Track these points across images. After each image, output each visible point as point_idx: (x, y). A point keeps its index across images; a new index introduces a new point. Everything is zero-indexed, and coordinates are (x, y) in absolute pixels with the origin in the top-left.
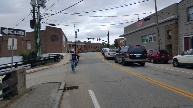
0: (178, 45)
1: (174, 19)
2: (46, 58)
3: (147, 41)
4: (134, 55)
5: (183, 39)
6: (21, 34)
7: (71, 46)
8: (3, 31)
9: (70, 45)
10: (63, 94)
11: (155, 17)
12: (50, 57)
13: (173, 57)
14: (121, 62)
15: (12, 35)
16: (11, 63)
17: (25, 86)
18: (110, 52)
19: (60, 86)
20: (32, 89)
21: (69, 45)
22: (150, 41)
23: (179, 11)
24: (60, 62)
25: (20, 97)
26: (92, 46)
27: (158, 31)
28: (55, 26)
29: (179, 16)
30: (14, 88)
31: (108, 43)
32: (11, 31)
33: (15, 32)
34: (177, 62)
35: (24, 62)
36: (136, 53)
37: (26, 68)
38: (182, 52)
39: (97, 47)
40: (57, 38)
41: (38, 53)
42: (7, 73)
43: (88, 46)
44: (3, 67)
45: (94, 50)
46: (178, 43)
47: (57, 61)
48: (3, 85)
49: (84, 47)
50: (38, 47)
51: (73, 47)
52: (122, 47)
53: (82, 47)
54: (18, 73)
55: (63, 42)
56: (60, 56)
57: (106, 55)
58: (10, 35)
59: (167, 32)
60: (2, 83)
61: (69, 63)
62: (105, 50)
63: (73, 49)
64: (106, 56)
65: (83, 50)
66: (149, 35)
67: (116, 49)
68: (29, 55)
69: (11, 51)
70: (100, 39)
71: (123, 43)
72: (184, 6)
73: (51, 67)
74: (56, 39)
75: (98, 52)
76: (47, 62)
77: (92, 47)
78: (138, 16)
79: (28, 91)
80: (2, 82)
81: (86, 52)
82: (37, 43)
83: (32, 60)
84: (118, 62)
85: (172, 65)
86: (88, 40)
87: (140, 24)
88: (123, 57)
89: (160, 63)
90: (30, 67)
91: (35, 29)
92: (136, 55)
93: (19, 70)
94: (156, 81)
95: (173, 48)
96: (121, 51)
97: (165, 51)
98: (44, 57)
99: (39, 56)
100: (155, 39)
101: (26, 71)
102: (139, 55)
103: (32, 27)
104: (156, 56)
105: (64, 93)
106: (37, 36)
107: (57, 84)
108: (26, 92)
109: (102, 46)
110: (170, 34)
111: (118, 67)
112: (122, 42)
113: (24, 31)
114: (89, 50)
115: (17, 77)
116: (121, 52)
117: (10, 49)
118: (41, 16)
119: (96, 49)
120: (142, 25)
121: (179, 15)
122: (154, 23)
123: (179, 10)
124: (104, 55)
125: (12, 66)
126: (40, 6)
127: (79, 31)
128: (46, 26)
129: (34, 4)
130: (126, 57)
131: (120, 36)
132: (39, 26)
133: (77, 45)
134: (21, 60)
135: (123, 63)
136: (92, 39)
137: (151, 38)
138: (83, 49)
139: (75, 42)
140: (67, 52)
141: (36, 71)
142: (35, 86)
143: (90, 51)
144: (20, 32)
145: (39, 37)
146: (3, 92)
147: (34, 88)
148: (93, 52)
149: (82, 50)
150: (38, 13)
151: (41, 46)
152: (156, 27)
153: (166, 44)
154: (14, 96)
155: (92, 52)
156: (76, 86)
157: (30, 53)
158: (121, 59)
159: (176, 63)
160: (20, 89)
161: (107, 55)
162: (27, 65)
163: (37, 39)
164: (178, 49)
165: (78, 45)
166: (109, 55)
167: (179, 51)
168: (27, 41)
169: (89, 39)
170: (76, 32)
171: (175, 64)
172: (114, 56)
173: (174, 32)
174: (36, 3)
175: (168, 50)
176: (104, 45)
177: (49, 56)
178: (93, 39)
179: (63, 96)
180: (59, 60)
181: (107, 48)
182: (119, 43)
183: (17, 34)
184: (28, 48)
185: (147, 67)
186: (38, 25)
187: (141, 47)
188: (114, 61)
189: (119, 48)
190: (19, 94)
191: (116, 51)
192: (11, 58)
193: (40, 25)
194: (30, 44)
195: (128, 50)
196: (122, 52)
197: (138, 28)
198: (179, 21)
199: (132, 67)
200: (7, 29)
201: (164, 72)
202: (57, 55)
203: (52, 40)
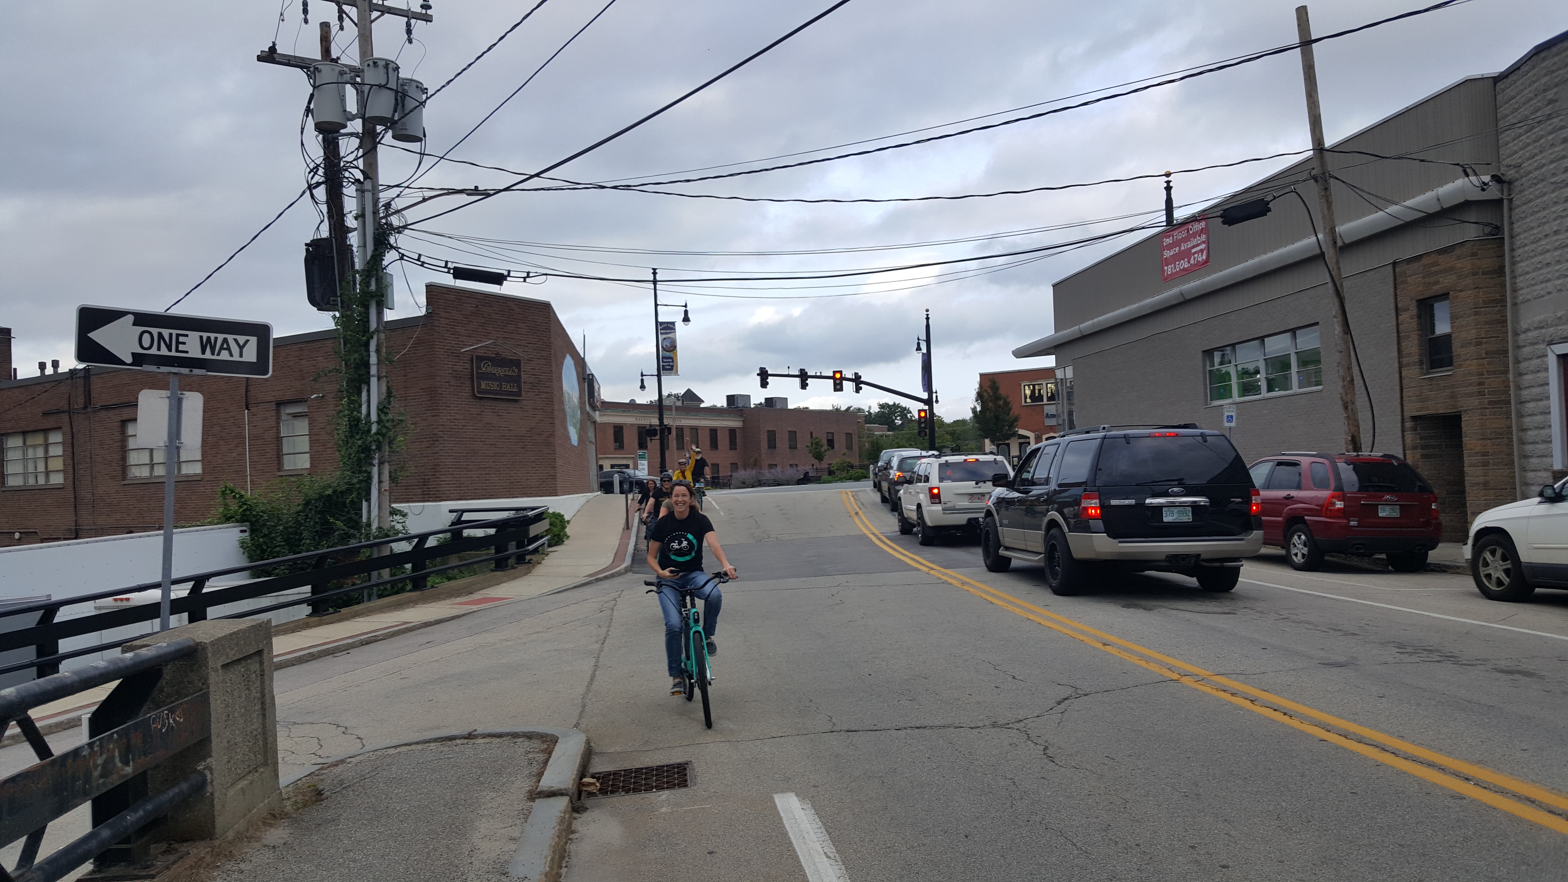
0: (1509, 418)
1: (1466, 205)
2: (431, 542)
3: (1248, 388)
4: (1141, 506)
5: (1552, 362)
6: (236, 358)
7: (631, 439)
8: (100, 336)
9: (618, 430)
10: (566, 832)
11: (1311, 191)
12: (460, 532)
13: (1476, 514)
14: (1035, 560)
15: (164, 369)
16: (158, 578)
17: (265, 764)
18: (947, 484)
19: (546, 762)
20: (319, 793)
21: (611, 433)
22: (1270, 389)
23: (1505, 137)
24: (539, 570)
25: (230, 856)
26: (793, 435)
27: (1335, 308)
28: (500, 283)
29: (1510, 183)
30: (184, 786)
31: (921, 406)
32: (155, 331)
33: (192, 345)
34: (1504, 559)
35: (256, 572)
36: (1158, 489)
37: (277, 618)
38: (1544, 474)
39: (840, 442)
40: (517, 380)
41: (368, 500)
42: (127, 668)
43: (764, 437)
44: (93, 613)
45: (808, 468)
46: (1508, 402)
47: (521, 559)
48: (99, 762)
49: (733, 445)
50: (366, 450)
51: (642, 445)
52: (1038, 439)
53: (714, 445)
54: (215, 662)
55: (567, 408)
56: (539, 517)
57: (909, 509)
58: (153, 368)
59: (1414, 310)
60: (90, 745)
61: (612, 576)
62: (900, 468)
63: (644, 465)
64: (914, 516)
65: (723, 473)
66: (1262, 339)
67: (991, 458)
68: (298, 513)
69: (152, 485)
70: (858, 381)
71: (1050, 409)
72: (1550, 95)
73: (475, 608)
74: (506, 387)
75: (841, 480)
76: (438, 573)
77: (793, 447)
78: (1168, 189)
79: (288, 806)
80: (91, 736)
81: (744, 485)
82: (359, 420)
83: (322, 558)
84: (1014, 563)
85: (1469, 583)
86: (764, 384)
87: (1187, 254)
88: (1053, 523)
89: (1365, 564)
90: (306, 610)
91: (345, 307)
92: (1159, 508)
93: (220, 643)
94: (1340, 716)
95: (1471, 441)
96: (1039, 470)
97: (1403, 464)
98: (413, 531)
99: (375, 526)
100: (1318, 372)
101: (275, 640)
102: (1182, 505)
103: (318, 299)
104: (1324, 508)
105: (576, 825)
106: (357, 367)
107: (524, 745)
108: (274, 817)
109: (879, 431)
110: (1442, 328)
111: (1011, 608)
112: (1040, 398)
113: (261, 331)
114: (772, 466)
115: (205, 700)
116: (1033, 483)
117: (144, 472)
118: (388, 205)
119: (833, 459)
120: (1206, 262)
121: (1511, 174)
122: (1306, 243)
123: (1511, 134)
124: (893, 503)
125: (165, 608)
126: (379, 128)
127: (686, 319)
128: (432, 290)
129: (330, 116)
130: (1082, 525)
131: (1020, 353)
132: (373, 287)
133: (674, 432)
134: (237, 559)
135: (1054, 575)
136: (798, 380)
137: (1281, 364)
138: (723, 457)
139: (659, 406)
140: (596, 486)
141: (352, 646)
142: (342, 761)
143: (777, 472)
144: (225, 340)
145: (373, 370)
146: (98, 819)
147: (341, 782)
148: (805, 480)
149: (715, 467)
150: (368, 185)
151: (390, 443)
152: (1319, 276)
153: (1407, 414)
154: (183, 848)
155: (800, 482)
156: (671, 767)
157: (307, 503)
158: (1035, 539)
159: (1496, 568)
160: (231, 792)
161: (919, 506)
162: (282, 600)
163: (359, 394)
164: (1511, 454)
165: (680, 430)
166: (938, 508)
167: (1524, 469)
168: (280, 404)
169: (770, 379)
170: (665, 328)
171: (1488, 576)
172: (981, 516)
173: (1476, 314)
174: (352, 106)
175: (1424, 456)
176: (892, 426)
177: (459, 524)
178: (804, 377)
179: (571, 847)
180: (536, 550)
181: (916, 452)
182: (1015, 411)
183: (208, 355)
184: (289, 464)
185: (1256, 599)
186: (366, 283)
187: (1203, 435)
188: (975, 556)
189: (1015, 451)
190: (218, 830)
191: (990, 473)
192: (161, 539)
193: (379, 281)
194: (302, 427)
195: (1096, 468)
196: (1047, 481)
197: (1169, 280)
198: (1515, 218)
199: (1128, 606)
200: (131, 318)
201: (1400, 646)
202: (517, 510)
203: (479, 397)
